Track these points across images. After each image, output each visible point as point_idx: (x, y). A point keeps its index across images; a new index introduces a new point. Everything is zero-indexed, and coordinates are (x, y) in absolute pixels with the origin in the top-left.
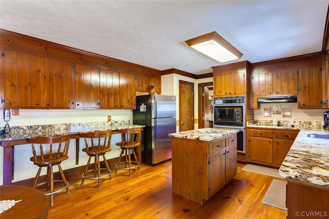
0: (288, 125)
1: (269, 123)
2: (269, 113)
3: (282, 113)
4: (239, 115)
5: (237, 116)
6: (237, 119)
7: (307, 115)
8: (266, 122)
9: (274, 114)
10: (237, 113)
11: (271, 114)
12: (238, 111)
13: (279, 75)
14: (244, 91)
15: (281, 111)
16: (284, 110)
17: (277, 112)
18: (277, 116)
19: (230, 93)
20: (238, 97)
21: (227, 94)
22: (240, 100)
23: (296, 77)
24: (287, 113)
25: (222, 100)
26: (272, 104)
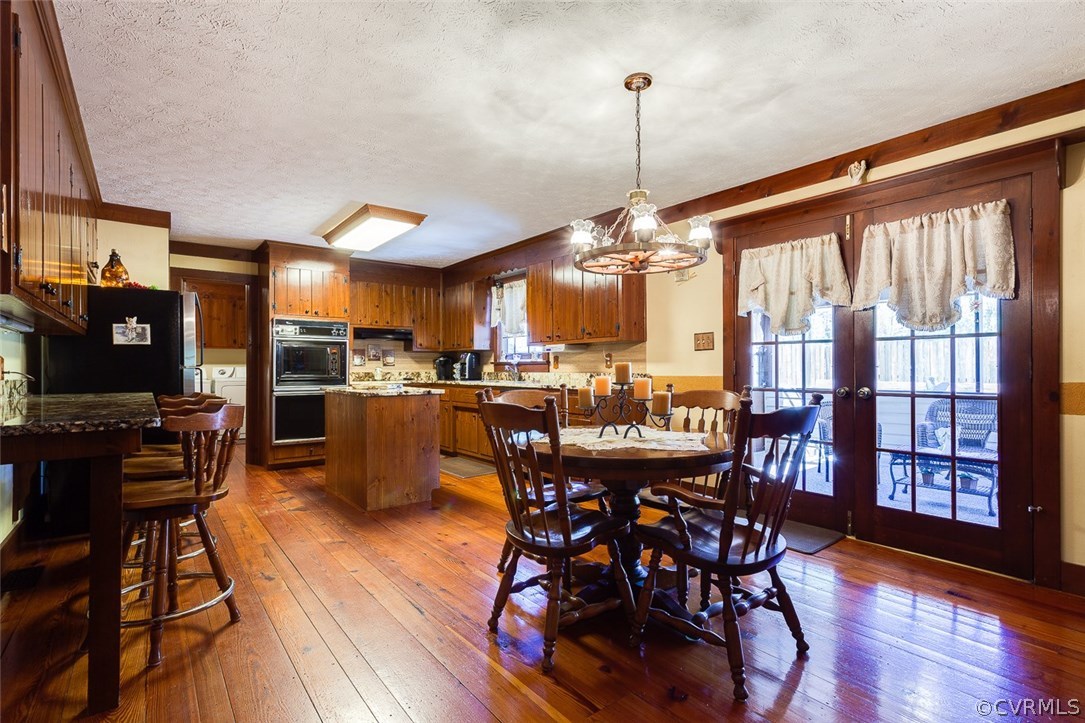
0: (390, 379)
1: (362, 378)
2: (362, 358)
3: (381, 359)
4: (336, 362)
5: (332, 362)
6: (332, 370)
8: (355, 373)
9: (369, 360)
10: (331, 358)
11: (364, 361)
12: (334, 352)
13: (389, 290)
14: (346, 311)
15: (381, 355)
16: (385, 354)
17: (374, 356)
18: (375, 364)
19: (316, 313)
20: (335, 323)
21: (309, 314)
22: (339, 330)
23: (412, 299)
24: (390, 359)
25: (298, 327)
26: (367, 342)
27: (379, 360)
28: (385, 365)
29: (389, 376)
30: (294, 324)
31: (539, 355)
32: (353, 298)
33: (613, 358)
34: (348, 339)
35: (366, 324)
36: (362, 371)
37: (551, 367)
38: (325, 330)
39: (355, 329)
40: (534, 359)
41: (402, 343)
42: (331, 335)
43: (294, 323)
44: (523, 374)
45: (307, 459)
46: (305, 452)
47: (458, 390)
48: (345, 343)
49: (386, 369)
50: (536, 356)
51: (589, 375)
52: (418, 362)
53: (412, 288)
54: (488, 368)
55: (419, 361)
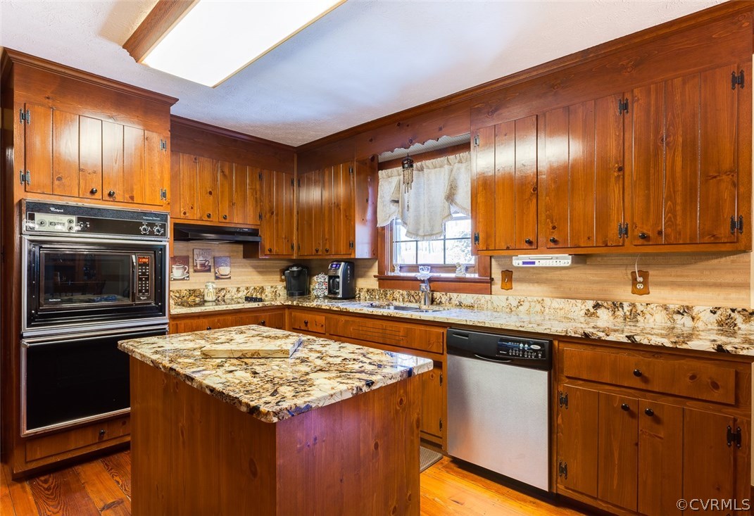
0: (226, 298)
1: (185, 298)
2: (185, 269)
3: (212, 270)
4: (147, 279)
5: (140, 279)
6: (140, 291)
7: (256, 273)
8: (177, 295)
9: (195, 271)
10: (138, 272)
11: (188, 272)
12: (145, 263)
13: (227, 172)
14: (164, 195)
15: (211, 264)
16: (216, 262)
17: (203, 265)
18: (204, 277)
19: (110, 195)
20: (145, 214)
21: (98, 195)
22: (151, 225)
23: (258, 187)
24: (224, 270)
25: (74, 218)
26: (191, 245)
27: (209, 270)
28: (217, 278)
29: (223, 293)
30: (66, 213)
31: (467, 268)
32: (175, 177)
33: (650, 279)
34: (167, 242)
35: (194, 217)
36: (183, 287)
37: (497, 287)
38: (129, 225)
39: (175, 224)
40: (460, 274)
41: (241, 247)
42: (138, 233)
43: (67, 210)
44: (437, 295)
45: (95, 449)
46: (90, 437)
47: (343, 318)
48: (163, 249)
49: (221, 284)
50: (463, 269)
51: (590, 304)
52: (261, 273)
53: (259, 170)
54: (367, 282)
55: (262, 271)
